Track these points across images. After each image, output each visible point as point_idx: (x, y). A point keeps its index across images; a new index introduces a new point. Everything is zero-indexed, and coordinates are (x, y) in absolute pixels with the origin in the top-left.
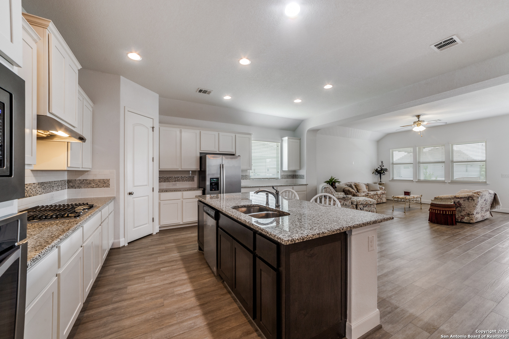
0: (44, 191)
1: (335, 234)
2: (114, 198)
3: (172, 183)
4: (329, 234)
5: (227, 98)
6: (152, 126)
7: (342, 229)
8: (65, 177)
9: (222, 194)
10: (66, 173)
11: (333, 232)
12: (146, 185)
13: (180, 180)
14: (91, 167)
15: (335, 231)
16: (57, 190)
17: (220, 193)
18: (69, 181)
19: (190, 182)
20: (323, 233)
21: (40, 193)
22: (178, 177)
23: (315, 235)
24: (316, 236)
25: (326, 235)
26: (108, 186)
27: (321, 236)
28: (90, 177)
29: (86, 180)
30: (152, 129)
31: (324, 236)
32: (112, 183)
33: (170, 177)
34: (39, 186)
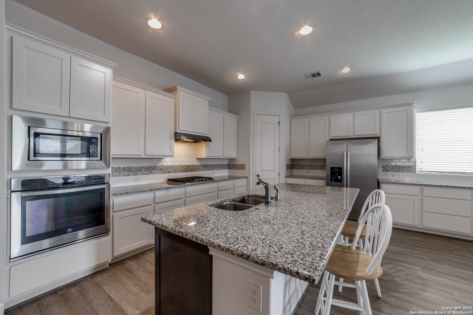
0: (207, 169)
1: (176, 235)
2: (247, 177)
3: (306, 170)
4: (171, 232)
5: (346, 70)
6: (278, 122)
7: (186, 235)
8: (226, 162)
9: (345, 188)
10: (227, 160)
11: (175, 231)
12: (273, 171)
13: (313, 168)
14: (236, 156)
15: (177, 232)
16: (217, 169)
17: (343, 187)
18: (228, 165)
19: (323, 171)
20: (166, 227)
21: (203, 170)
22: (312, 165)
23: (159, 224)
24: (160, 226)
25: (168, 230)
26: (244, 169)
27: (163, 229)
28: (237, 163)
29: (235, 164)
30: (278, 124)
31: (166, 230)
32: (246, 167)
33: (304, 165)
34: (202, 166)
